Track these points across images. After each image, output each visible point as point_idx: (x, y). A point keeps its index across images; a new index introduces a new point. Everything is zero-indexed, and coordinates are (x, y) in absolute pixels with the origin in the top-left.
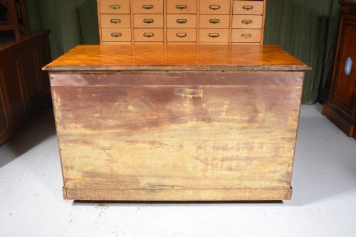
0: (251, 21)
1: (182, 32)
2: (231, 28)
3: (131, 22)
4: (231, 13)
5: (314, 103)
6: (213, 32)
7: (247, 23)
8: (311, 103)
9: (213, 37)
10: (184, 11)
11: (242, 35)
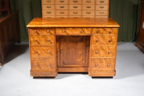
0: (104, 7)
1: (75, 12)
2: (95, 10)
3: (55, 8)
4: (95, 4)
5: (133, 42)
6: (88, 12)
7: (102, 8)
8: (131, 42)
9: (88, 13)
10: (76, 3)
11: (100, 13)
